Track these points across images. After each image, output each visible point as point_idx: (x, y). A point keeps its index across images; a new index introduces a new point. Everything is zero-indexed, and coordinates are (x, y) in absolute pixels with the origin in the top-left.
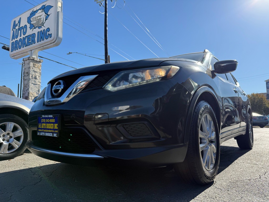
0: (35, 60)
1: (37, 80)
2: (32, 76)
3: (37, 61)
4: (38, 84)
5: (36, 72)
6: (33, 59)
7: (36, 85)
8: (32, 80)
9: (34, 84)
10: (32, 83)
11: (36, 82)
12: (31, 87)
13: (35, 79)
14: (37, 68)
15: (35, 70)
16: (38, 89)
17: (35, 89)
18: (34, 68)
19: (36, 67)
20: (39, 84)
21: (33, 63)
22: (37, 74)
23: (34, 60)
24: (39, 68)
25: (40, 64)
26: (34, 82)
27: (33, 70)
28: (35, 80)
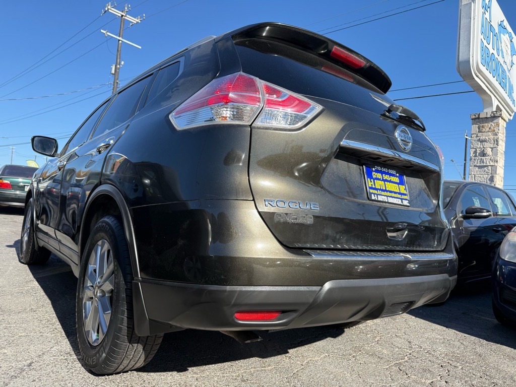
0: (482, 118)
1: (487, 157)
2: (475, 152)
3: (487, 118)
4: (488, 164)
5: (485, 141)
6: (477, 116)
7: (486, 168)
8: (475, 160)
9: (480, 167)
10: (475, 166)
11: (483, 162)
12: (473, 173)
13: (484, 156)
14: (489, 132)
15: (483, 138)
16: (490, 175)
17: (481, 176)
18: (480, 134)
19: (485, 132)
20: (492, 164)
21: (477, 126)
22: (486, 145)
23: (479, 118)
24: (494, 131)
25: (494, 122)
26: (479, 162)
27: (478, 138)
28: (483, 158)
